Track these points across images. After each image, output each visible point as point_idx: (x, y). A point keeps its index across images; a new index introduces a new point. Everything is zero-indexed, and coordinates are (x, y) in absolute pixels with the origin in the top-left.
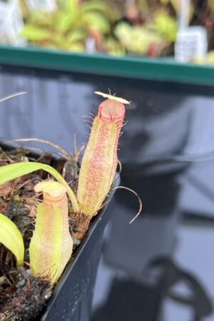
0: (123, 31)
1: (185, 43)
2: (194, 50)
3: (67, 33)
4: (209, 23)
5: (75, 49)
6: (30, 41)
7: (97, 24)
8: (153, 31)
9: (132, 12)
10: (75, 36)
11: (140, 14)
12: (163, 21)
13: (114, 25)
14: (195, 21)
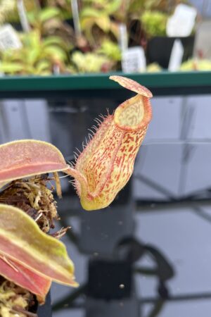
0: (78, 58)
1: (128, 61)
2: (136, 65)
3: (35, 65)
4: (144, 43)
5: (46, 74)
6: (6, 73)
7: (58, 55)
8: (102, 54)
9: (82, 42)
10: (43, 65)
11: (88, 43)
12: (108, 47)
13: (69, 54)
14: (132, 44)
